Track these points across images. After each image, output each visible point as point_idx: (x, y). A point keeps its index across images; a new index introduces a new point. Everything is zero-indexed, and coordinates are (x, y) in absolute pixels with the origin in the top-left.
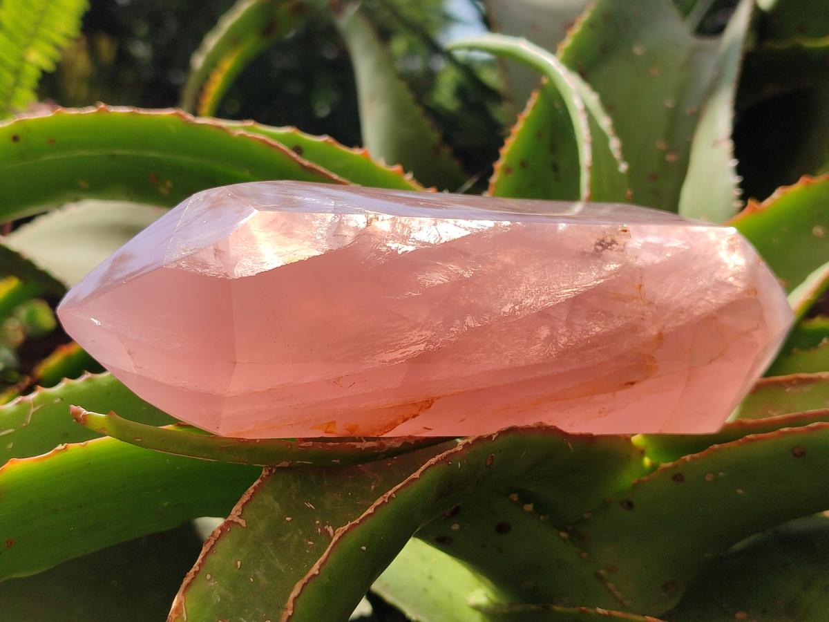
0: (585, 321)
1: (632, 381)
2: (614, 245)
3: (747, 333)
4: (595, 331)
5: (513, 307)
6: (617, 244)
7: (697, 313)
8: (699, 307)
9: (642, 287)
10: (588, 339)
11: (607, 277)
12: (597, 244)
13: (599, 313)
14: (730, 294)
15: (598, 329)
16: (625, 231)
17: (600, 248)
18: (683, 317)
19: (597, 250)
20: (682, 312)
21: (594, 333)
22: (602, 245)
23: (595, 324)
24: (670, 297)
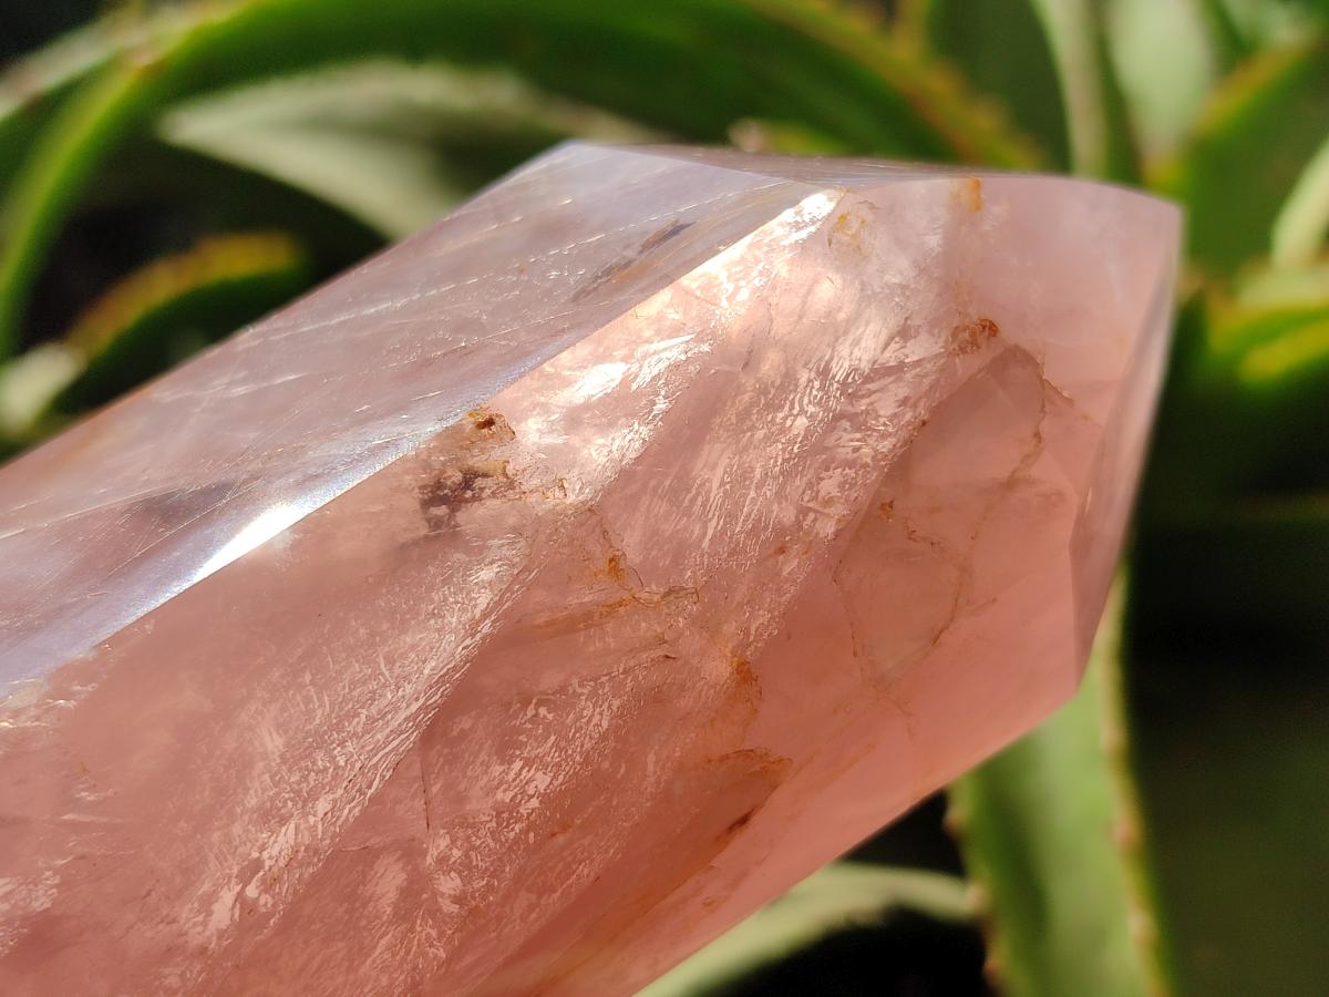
0: (497, 769)
1: (738, 815)
2: (479, 482)
3: (1011, 484)
4: (537, 794)
5: (240, 897)
6: (485, 475)
7: (828, 528)
8: (829, 502)
9: (622, 565)
10: (526, 832)
11: (499, 603)
12: (427, 504)
13: (530, 712)
14: (904, 402)
15: (542, 781)
16: (489, 423)
17: (442, 510)
18: (790, 565)
19: (436, 523)
20: (782, 550)
21: (535, 803)
22: (443, 500)
23: (528, 763)
24: (724, 531)
